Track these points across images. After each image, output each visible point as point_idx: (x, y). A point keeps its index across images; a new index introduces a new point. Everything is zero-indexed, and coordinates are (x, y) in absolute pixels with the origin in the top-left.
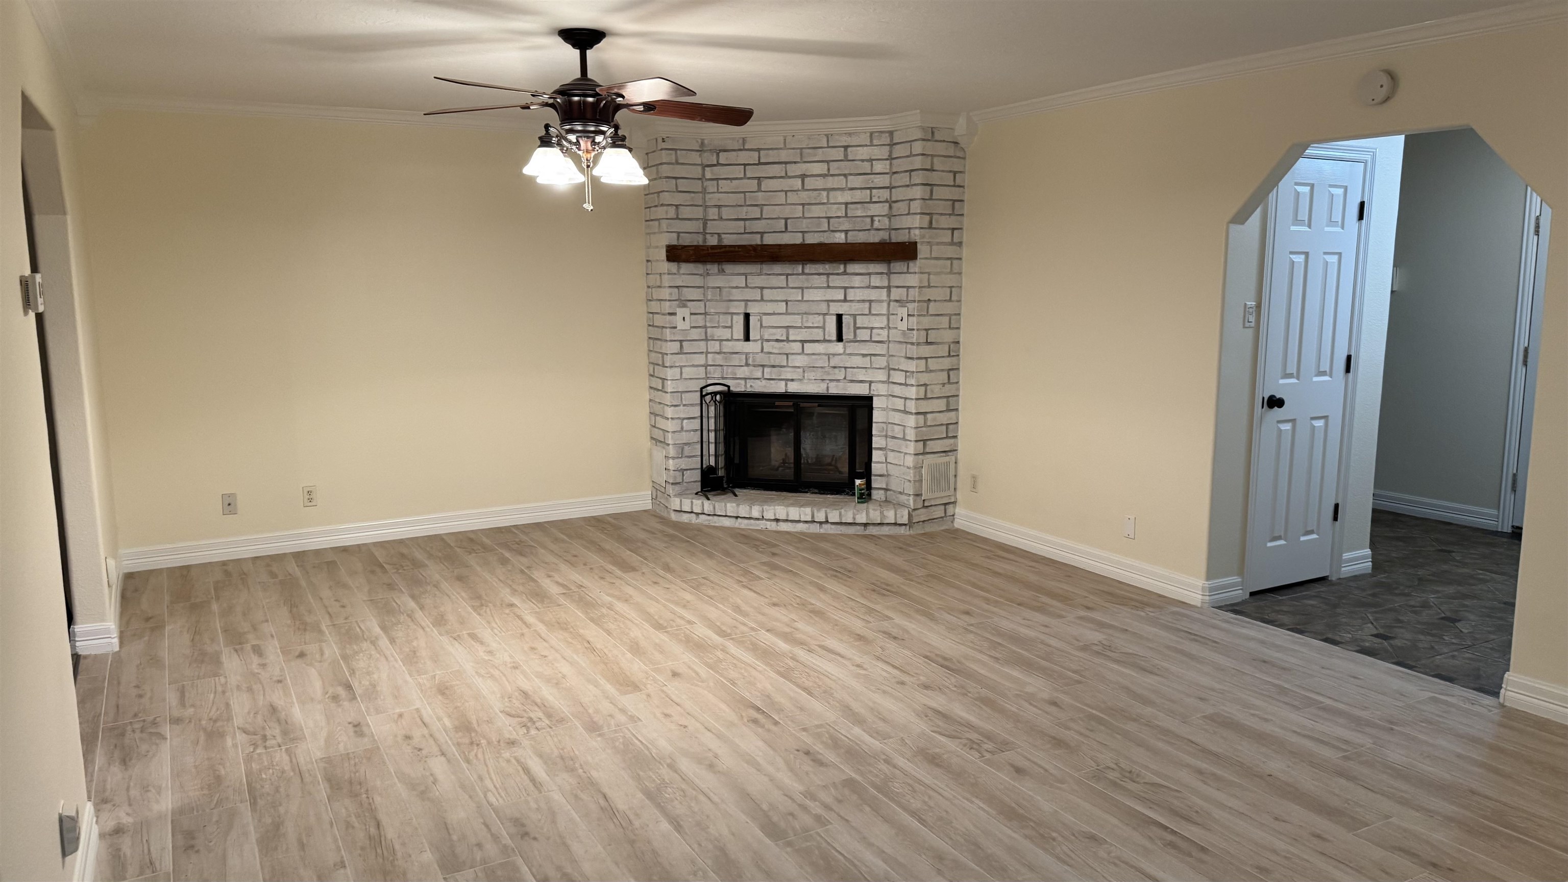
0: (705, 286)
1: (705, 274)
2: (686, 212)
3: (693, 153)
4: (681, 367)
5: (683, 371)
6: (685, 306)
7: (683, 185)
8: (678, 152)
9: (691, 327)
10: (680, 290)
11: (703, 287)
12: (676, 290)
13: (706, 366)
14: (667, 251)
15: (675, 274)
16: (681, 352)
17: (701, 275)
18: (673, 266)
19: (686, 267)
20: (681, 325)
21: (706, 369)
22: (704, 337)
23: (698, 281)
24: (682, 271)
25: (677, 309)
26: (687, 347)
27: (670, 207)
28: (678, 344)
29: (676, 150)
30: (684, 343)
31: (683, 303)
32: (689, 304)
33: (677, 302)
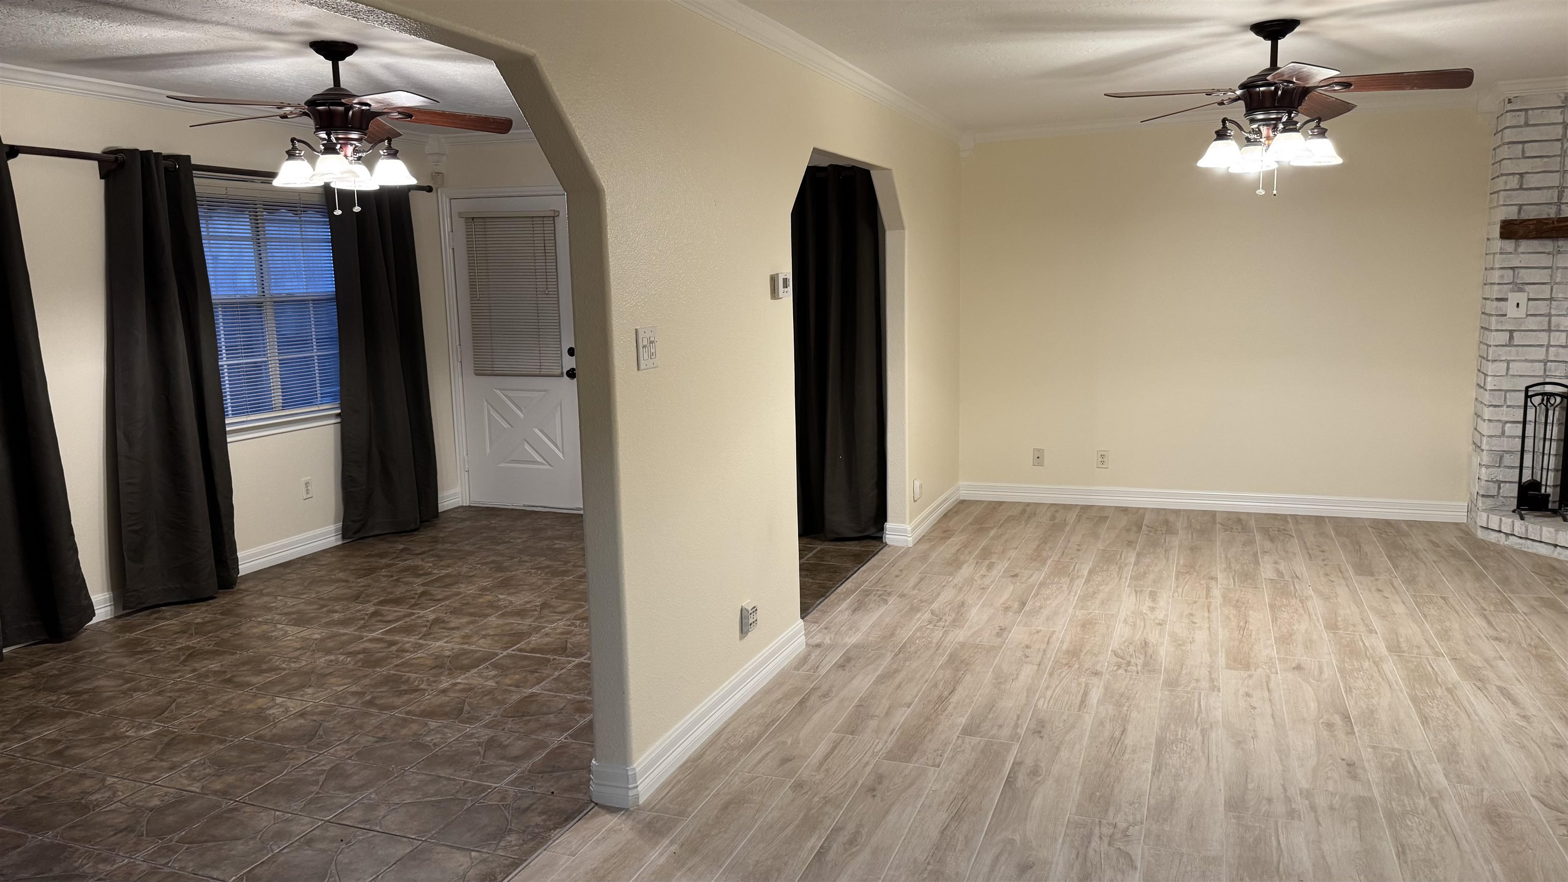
0: (1554, 267)
1: (1555, 252)
2: (1532, 181)
3: (1551, 110)
4: (1508, 362)
5: (1511, 366)
6: (1521, 290)
7: (1530, 150)
8: (1530, 112)
9: (1527, 315)
10: (1516, 272)
11: (1551, 268)
12: (1511, 272)
13: (1545, 362)
14: (1501, 227)
15: (1511, 253)
16: (1510, 343)
17: (1549, 253)
18: (1509, 245)
19: (1525, 245)
20: (1512, 312)
21: (1545, 365)
22: (1546, 327)
23: (1545, 261)
24: (1520, 250)
25: (1509, 294)
26: (1518, 338)
27: (1511, 177)
28: (1508, 334)
29: (1526, 110)
30: (1515, 334)
31: (1519, 287)
32: (1527, 288)
33: (1511, 286)
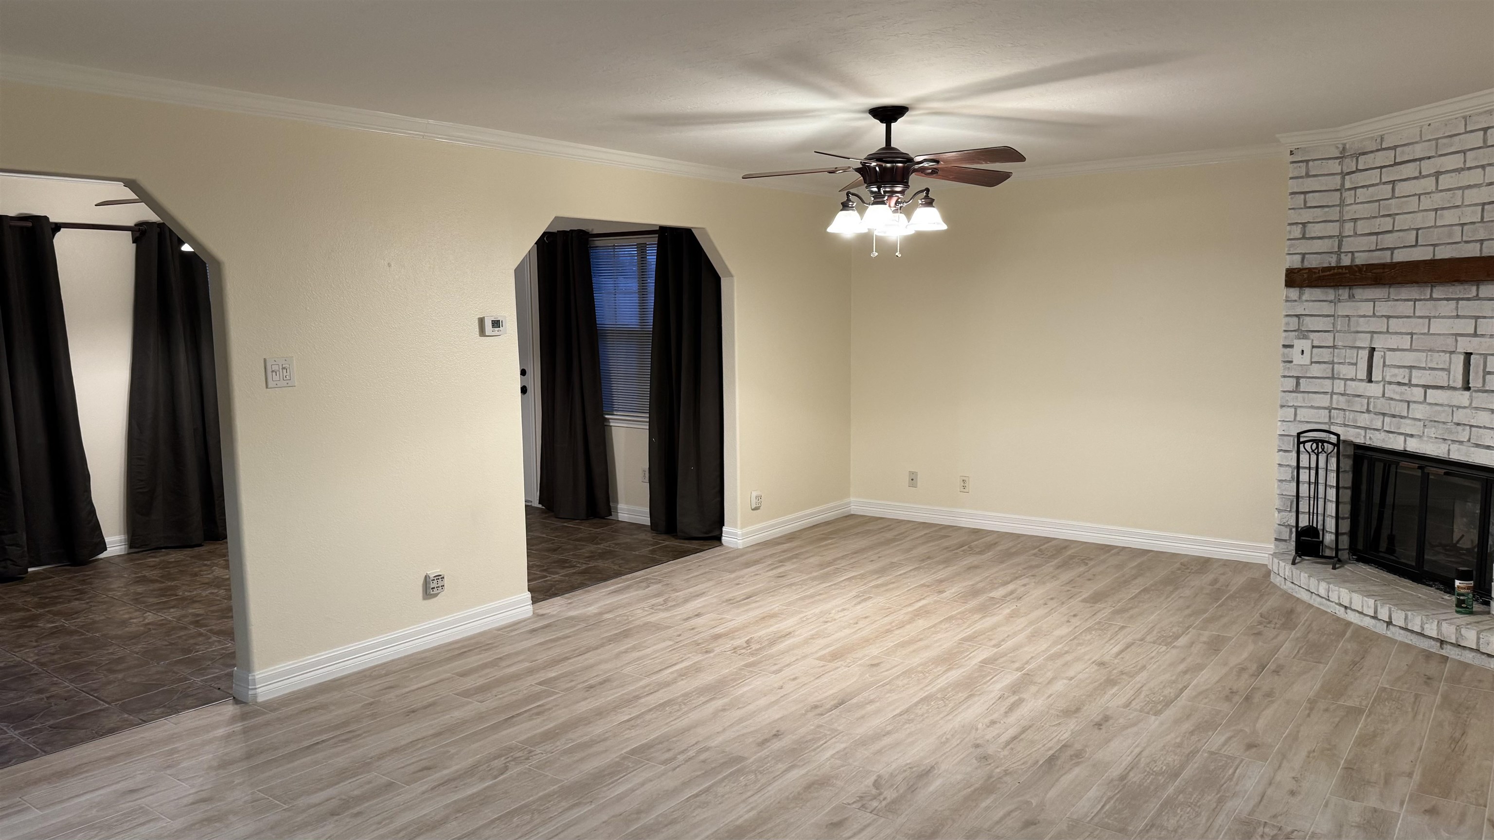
0: (1336, 315)
1: (1337, 300)
2: (1315, 230)
3: (1330, 161)
4: (1296, 408)
5: (1298, 412)
6: (1305, 337)
7: (1313, 200)
8: (1311, 163)
9: (1312, 363)
10: (1301, 320)
11: (1333, 316)
12: (1296, 319)
13: (1330, 409)
14: (1287, 275)
15: (1295, 301)
16: (1297, 390)
17: (1331, 302)
18: (1294, 293)
19: (1310, 293)
20: (1298, 359)
21: (1330, 412)
22: (1330, 375)
23: (1327, 309)
24: (1304, 298)
25: (1295, 341)
26: (1304, 385)
27: (1295, 226)
28: (1294, 381)
29: (1307, 161)
30: (1301, 381)
31: (1303, 334)
32: (1312, 335)
33: (1297, 333)
